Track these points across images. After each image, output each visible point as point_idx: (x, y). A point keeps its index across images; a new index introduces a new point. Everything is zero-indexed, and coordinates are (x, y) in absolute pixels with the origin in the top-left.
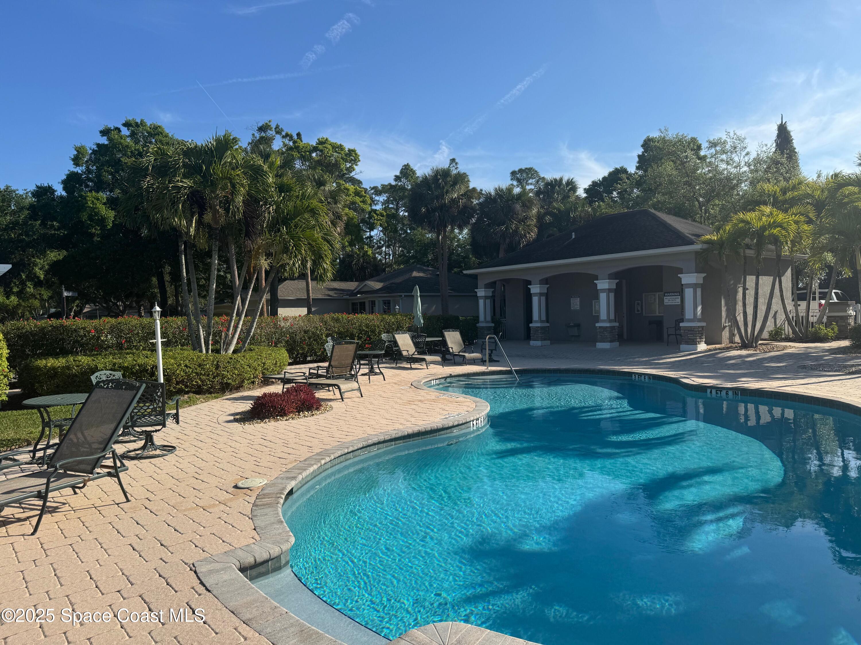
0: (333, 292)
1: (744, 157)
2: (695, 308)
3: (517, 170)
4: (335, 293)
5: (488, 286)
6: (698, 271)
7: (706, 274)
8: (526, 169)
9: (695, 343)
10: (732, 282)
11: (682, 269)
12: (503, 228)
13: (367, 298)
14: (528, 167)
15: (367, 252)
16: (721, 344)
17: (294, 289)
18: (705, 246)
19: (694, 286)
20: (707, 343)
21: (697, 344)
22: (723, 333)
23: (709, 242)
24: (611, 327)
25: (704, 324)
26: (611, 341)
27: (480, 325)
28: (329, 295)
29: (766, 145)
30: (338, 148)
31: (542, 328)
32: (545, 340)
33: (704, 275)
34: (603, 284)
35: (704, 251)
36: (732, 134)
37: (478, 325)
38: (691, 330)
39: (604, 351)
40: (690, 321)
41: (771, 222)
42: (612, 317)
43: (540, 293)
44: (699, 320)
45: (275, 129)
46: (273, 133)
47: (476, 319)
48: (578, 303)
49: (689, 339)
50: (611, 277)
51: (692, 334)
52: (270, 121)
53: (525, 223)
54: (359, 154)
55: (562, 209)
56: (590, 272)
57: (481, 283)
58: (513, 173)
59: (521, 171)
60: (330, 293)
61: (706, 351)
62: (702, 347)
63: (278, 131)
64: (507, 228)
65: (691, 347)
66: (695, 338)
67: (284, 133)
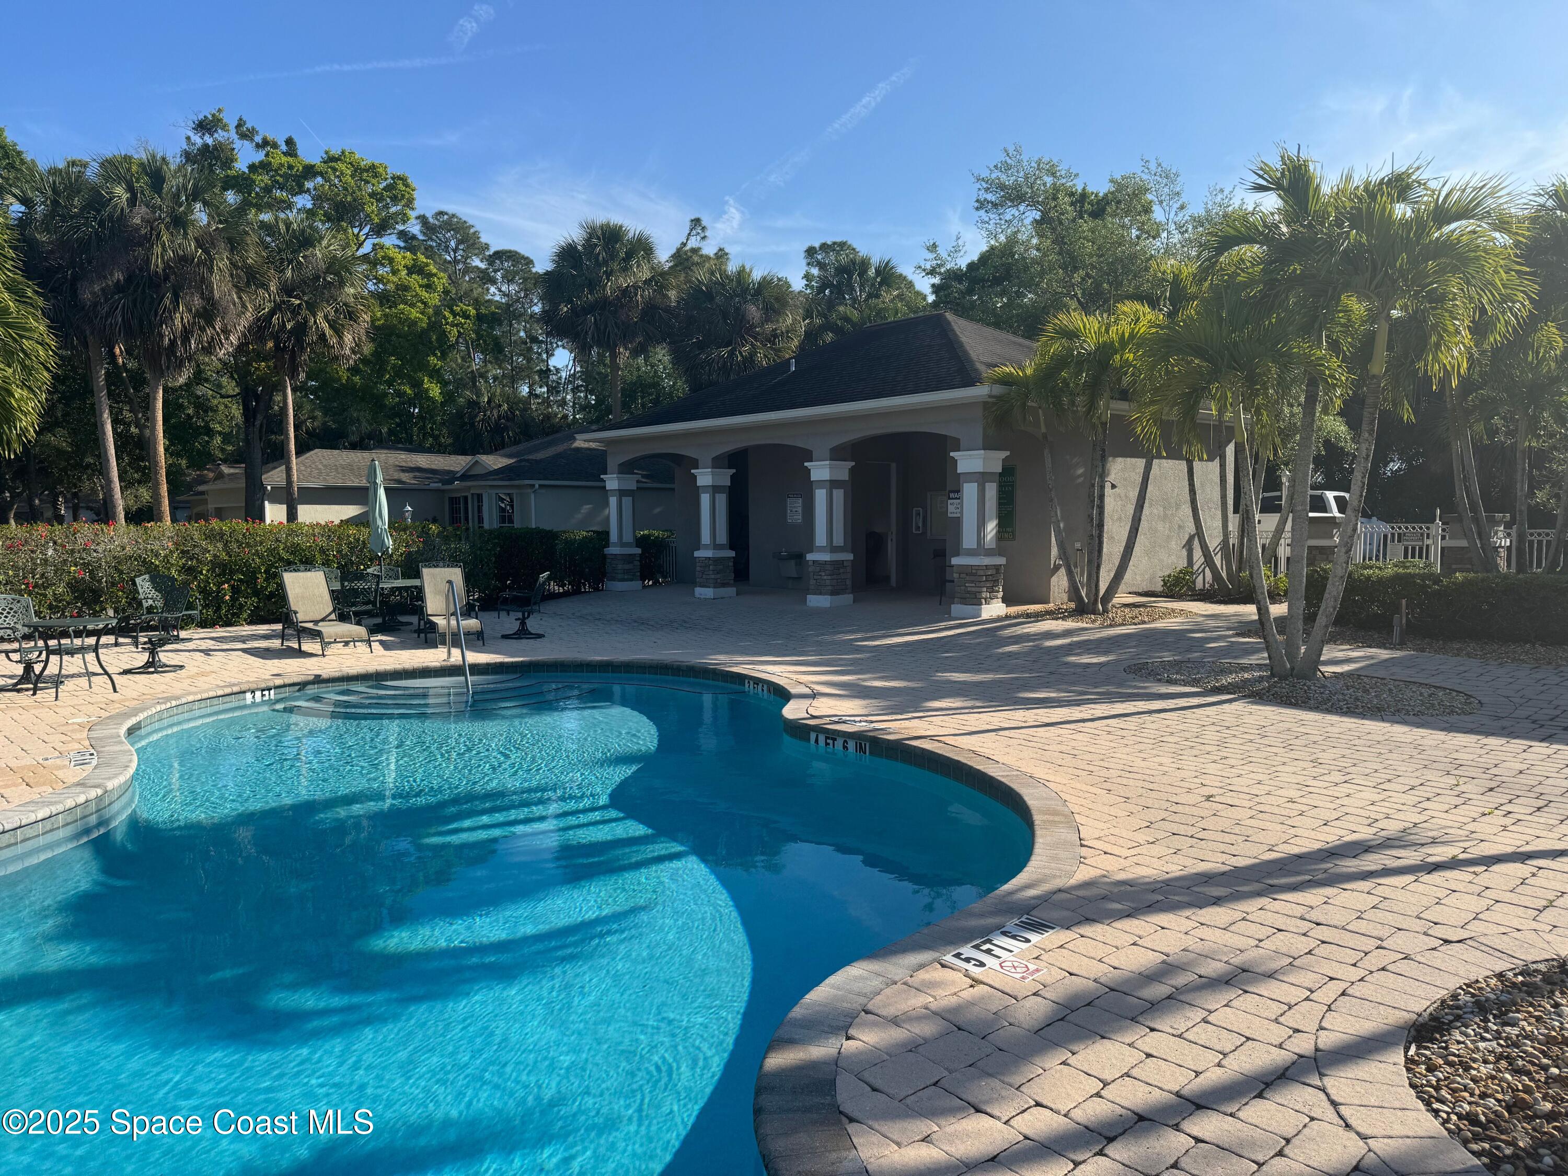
0: (411, 475)
1: (1176, 214)
2: (981, 524)
3: (817, 245)
4: (415, 477)
5: (626, 468)
6: (988, 445)
7: (1008, 453)
8: (834, 243)
9: (976, 601)
10: (1080, 471)
11: (958, 440)
12: (724, 352)
13: (469, 488)
14: (838, 240)
15: (427, 390)
16: (1048, 602)
17: (325, 466)
18: (998, 390)
19: (982, 478)
20: (1008, 600)
21: (981, 604)
22: (1054, 580)
23: (1007, 381)
24: (832, 563)
25: (1001, 561)
26: (834, 593)
27: (612, 550)
28: (399, 481)
29: (1222, 191)
30: (367, 171)
31: (716, 561)
32: (724, 585)
33: (1004, 454)
34: (820, 471)
35: (999, 399)
36: (1153, 166)
37: (607, 551)
38: (970, 572)
39: (819, 612)
40: (971, 553)
41: (1127, 335)
42: (839, 540)
43: (713, 487)
44: (989, 553)
45: (237, 127)
46: (233, 135)
47: (603, 536)
48: (800, 510)
49: (968, 592)
50: (837, 454)
51: (972, 582)
52: (220, 111)
53: (774, 344)
54: (413, 185)
55: (854, 319)
56: (800, 444)
57: (613, 462)
58: (811, 252)
59: (824, 247)
60: (405, 477)
61: (999, 619)
62: (994, 609)
63: (246, 134)
64: (732, 354)
65: (969, 609)
66: (978, 589)
67: (258, 139)
